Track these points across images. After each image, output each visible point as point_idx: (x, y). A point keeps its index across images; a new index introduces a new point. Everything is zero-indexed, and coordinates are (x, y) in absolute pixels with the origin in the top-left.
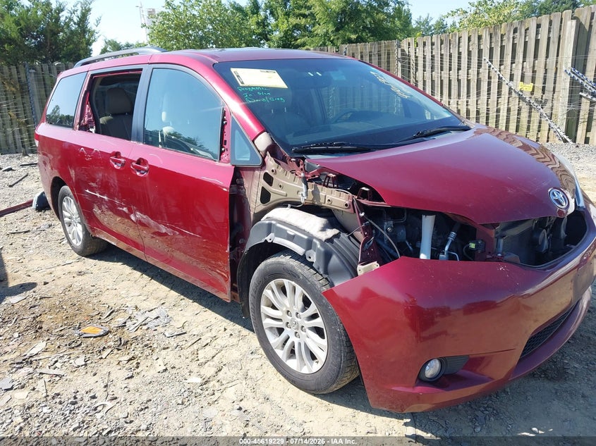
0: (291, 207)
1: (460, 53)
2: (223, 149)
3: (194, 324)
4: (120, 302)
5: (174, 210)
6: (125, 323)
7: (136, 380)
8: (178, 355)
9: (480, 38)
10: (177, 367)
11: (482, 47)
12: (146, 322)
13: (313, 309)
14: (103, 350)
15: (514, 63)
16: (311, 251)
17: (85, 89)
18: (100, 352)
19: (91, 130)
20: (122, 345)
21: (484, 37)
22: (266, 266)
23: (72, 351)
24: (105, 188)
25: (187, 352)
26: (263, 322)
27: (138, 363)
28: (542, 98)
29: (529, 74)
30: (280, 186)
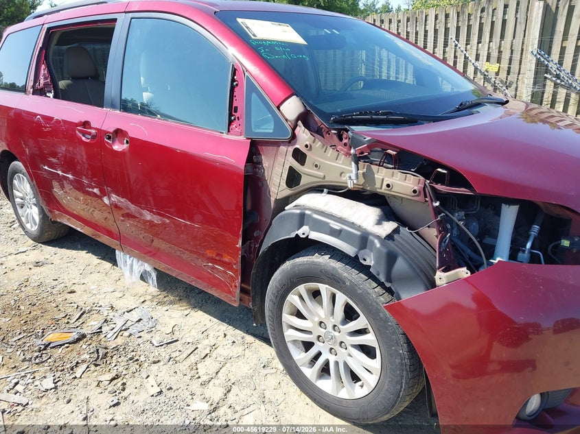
0: (329, 193)
1: (426, 31)
2: (233, 118)
3: (186, 328)
4: (91, 301)
5: (163, 193)
6: (101, 328)
7: (124, 407)
8: (173, 371)
9: (447, 16)
10: (174, 388)
11: (449, 25)
12: (127, 325)
13: (361, 322)
14: (76, 366)
15: (480, 43)
16: (367, 251)
17: (40, 45)
18: (72, 369)
19: (48, 94)
20: (101, 357)
21: (451, 16)
22: (294, 266)
23: (35, 368)
24: (69, 165)
25: (184, 366)
26: (285, 334)
27: (124, 384)
28: (507, 79)
29: (495, 54)
30: (316, 166)
